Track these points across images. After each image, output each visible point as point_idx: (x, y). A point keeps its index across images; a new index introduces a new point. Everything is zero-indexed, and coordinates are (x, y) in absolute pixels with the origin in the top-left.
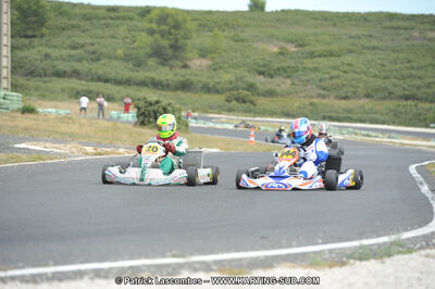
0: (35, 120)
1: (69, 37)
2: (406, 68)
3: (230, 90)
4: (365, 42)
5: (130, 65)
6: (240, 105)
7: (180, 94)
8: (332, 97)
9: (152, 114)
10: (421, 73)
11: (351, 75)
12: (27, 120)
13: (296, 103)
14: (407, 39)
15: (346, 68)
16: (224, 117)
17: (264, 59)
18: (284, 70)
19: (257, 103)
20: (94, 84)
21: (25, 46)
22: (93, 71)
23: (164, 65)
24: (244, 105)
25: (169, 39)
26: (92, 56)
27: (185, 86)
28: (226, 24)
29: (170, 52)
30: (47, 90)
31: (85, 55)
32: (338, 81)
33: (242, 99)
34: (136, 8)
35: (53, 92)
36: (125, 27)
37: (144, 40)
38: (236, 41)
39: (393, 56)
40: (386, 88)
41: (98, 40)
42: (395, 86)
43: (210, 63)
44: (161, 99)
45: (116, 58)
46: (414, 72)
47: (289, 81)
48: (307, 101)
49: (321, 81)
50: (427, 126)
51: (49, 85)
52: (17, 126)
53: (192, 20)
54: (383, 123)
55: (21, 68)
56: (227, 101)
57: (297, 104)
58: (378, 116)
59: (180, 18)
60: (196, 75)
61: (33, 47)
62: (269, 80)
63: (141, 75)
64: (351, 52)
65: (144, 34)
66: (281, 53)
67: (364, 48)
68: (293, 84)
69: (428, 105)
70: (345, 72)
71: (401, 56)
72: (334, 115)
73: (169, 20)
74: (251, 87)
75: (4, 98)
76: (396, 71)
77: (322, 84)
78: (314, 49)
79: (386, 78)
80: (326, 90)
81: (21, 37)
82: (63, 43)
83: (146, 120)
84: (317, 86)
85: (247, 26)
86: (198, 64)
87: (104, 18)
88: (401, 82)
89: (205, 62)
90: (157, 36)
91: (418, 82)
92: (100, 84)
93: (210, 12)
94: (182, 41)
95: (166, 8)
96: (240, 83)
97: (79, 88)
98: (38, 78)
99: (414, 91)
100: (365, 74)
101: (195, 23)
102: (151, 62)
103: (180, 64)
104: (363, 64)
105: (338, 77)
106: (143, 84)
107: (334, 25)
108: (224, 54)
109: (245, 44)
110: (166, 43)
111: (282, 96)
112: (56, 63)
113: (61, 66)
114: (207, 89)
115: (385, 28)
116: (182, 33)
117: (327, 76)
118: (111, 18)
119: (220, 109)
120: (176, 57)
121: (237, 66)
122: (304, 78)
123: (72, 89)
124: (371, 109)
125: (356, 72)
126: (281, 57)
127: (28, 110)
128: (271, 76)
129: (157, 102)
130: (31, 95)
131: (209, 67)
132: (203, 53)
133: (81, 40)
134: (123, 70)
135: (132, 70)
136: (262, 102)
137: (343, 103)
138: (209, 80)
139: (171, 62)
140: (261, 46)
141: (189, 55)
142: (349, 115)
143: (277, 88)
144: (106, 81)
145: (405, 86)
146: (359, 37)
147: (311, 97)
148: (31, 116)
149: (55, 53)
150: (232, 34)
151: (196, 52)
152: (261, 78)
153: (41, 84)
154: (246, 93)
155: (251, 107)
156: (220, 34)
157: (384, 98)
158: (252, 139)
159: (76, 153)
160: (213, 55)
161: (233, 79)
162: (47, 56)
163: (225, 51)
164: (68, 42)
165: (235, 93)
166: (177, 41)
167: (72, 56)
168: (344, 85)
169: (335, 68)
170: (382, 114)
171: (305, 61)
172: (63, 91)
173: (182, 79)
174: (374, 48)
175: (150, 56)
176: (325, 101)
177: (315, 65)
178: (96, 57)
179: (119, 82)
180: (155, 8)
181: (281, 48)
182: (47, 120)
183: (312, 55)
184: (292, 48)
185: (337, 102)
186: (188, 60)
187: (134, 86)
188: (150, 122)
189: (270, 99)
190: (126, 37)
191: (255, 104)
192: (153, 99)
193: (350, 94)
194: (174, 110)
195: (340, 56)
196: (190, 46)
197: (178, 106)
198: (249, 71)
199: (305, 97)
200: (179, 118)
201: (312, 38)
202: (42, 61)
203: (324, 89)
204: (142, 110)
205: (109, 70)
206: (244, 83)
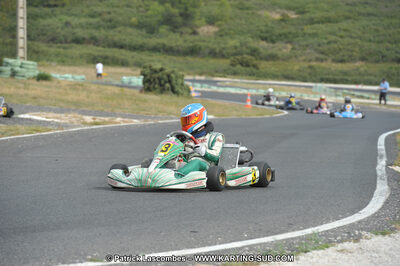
0: (47, 87)
1: (88, 6)
3: (235, 54)
4: (361, 9)
5: (144, 32)
6: (243, 69)
7: (190, 59)
8: (329, 60)
9: (157, 81)
11: (347, 40)
12: (39, 89)
13: (295, 66)
15: (342, 33)
16: (228, 80)
17: (267, 26)
18: (286, 36)
19: (260, 66)
20: (109, 49)
21: (47, 14)
22: (110, 37)
23: (174, 32)
24: (248, 69)
25: (180, 8)
26: (109, 24)
27: (193, 51)
29: (179, 20)
30: (66, 56)
31: (102, 23)
32: (335, 46)
33: (246, 64)
35: (72, 58)
37: (157, 9)
38: (241, 9)
39: (387, 21)
40: (380, 52)
41: (115, 9)
42: (388, 50)
43: (216, 29)
44: (165, 67)
45: (131, 25)
47: (289, 46)
48: (306, 65)
49: (319, 45)
51: (69, 51)
52: (27, 95)
55: (44, 35)
56: (232, 65)
57: (297, 67)
58: (372, 78)
60: (204, 41)
61: (55, 15)
62: (271, 45)
63: (153, 41)
64: (347, 18)
65: (156, 3)
66: (282, 20)
67: (359, 14)
68: (293, 49)
70: (341, 37)
71: (394, 21)
72: (331, 77)
74: (254, 52)
75: (21, 67)
76: (390, 35)
77: (320, 48)
78: (313, 16)
79: (381, 42)
80: (323, 55)
81: (45, 6)
82: (83, 12)
83: (152, 86)
84: (316, 50)
86: (206, 30)
88: (394, 46)
89: (213, 29)
90: (168, 5)
92: (116, 50)
94: (191, 9)
96: (244, 48)
97: (96, 54)
98: (59, 45)
100: (360, 38)
102: (163, 29)
103: (190, 31)
104: (359, 29)
105: (335, 42)
106: (155, 49)
108: (229, 21)
109: (250, 12)
110: (175, 11)
111: (284, 60)
113: (80, 33)
114: (213, 54)
117: (325, 41)
119: (225, 73)
120: (185, 25)
121: (242, 33)
122: (304, 43)
123: (90, 55)
124: (366, 71)
125: (351, 37)
126: (283, 23)
127: (42, 78)
128: (273, 42)
129: (162, 70)
130: (52, 61)
131: (215, 33)
132: (211, 21)
133: (99, 9)
134: (137, 37)
135: (146, 37)
136: (264, 65)
137: (340, 66)
138: (216, 46)
139: (181, 29)
140: (265, 13)
141: (197, 23)
142: (346, 77)
143: (279, 53)
144: (121, 47)
145: (398, 49)
147: (310, 61)
148: (44, 83)
149: (74, 21)
150: (237, 2)
151: (204, 19)
152: (264, 43)
153: (62, 50)
154: (250, 57)
155: (254, 70)
156: (227, 3)
157: (377, 62)
158: (249, 103)
159: (76, 123)
160: (220, 23)
161: (238, 44)
162: (67, 24)
163: (231, 18)
164: (86, 11)
165: (239, 57)
166: (186, 9)
167: (90, 24)
168: (340, 49)
169: (332, 34)
170: (375, 76)
171: (305, 27)
172: (81, 57)
173: (191, 45)
174: (369, 15)
175: (161, 23)
176: (323, 64)
177: (314, 31)
178: (112, 25)
179: (133, 48)
181: (283, 15)
182: (60, 87)
183: (312, 22)
184: (293, 15)
185: (334, 65)
186: (197, 27)
187: (147, 52)
188: (155, 88)
189: (271, 62)
190: (140, 6)
191: (258, 68)
192: (158, 66)
193: (345, 58)
194: (177, 77)
195: (337, 22)
196: (198, 14)
197: (181, 73)
198: (252, 37)
199: (304, 60)
200: (182, 84)
201: (311, 5)
202: (62, 28)
203: (322, 53)
204: (148, 77)
205: (124, 37)
206: (247, 48)
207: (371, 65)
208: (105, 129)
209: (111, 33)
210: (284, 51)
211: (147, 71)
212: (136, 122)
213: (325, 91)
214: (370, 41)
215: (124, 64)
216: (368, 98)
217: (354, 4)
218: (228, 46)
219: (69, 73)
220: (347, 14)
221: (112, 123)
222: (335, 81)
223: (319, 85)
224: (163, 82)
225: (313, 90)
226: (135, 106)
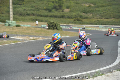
0: (19, 29)
1: (31, 4)
3: (75, 17)
5: (48, 11)
7: (62, 19)
8: (104, 18)
9: (52, 26)
11: (109, 12)
12: (17, 29)
13: (93, 20)
15: (107, 10)
17: (84, 8)
18: (90, 11)
19: (83, 21)
20: (38, 17)
21: (19, 7)
23: (57, 11)
24: (79, 22)
25: (58, 4)
26: (37, 9)
27: (62, 17)
29: (58, 7)
30: (25, 19)
31: (35, 9)
32: (105, 14)
33: (78, 20)
35: (27, 20)
38: (77, 4)
40: (119, 15)
41: (39, 5)
43: (69, 10)
45: (44, 10)
47: (91, 14)
48: (97, 20)
49: (101, 14)
51: (25, 18)
52: (13, 31)
55: (18, 13)
56: (74, 20)
57: (94, 21)
58: (117, 23)
60: (66, 14)
61: (21, 7)
62: (86, 14)
63: (51, 14)
65: (51, 3)
66: (89, 7)
67: (112, 4)
68: (93, 15)
70: (107, 11)
72: (104, 23)
74: (81, 16)
75: (11, 23)
77: (101, 15)
78: (98, 5)
79: (119, 12)
80: (102, 17)
81: (18, 4)
84: (99, 15)
89: (68, 10)
90: (55, 3)
92: (39, 17)
96: (78, 15)
97: (34, 18)
98: (23, 16)
100: (113, 11)
102: (54, 10)
103: (61, 11)
104: (112, 9)
105: (105, 13)
106: (51, 16)
108: (73, 7)
109: (79, 4)
111: (90, 18)
112: (27, 11)
113: (29, 12)
114: (69, 17)
116: (62, 2)
117: (102, 12)
119: (72, 23)
120: (60, 9)
121: (77, 11)
122: (96, 13)
123: (32, 19)
124: (115, 21)
125: (110, 11)
126: (89, 8)
127: (18, 26)
128: (87, 13)
129: (53, 23)
130: (20, 21)
131: (69, 11)
132: (68, 8)
133: (34, 5)
134: (46, 13)
135: (48, 13)
137: (107, 20)
138: (69, 15)
139: (59, 10)
140: (84, 5)
141: (64, 8)
142: (109, 23)
143: (88, 16)
144: (41, 16)
147: (98, 19)
149: (27, 9)
150: (75, 2)
151: (65, 7)
152: (84, 14)
153: (23, 17)
154: (80, 18)
155: (81, 22)
156: (72, 2)
157: (118, 18)
159: (28, 39)
160: (70, 8)
161: (76, 14)
162: (25, 10)
164: (30, 5)
165: (76, 18)
166: (60, 4)
167: (32, 9)
168: (107, 15)
169: (104, 10)
171: (96, 8)
172: (29, 19)
173: (62, 15)
174: (115, 4)
175: (53, 9)
176: (102, 20)
177: (99, 10)
178: (38, 9)
179: (45, 16)
181: (89, 5)
182: (23, 29)
183: (98, 7)
184: (92, 5)
185: (105, 19)
186: (64, 9)
187: (49, 17)
188: (51, 28)
189: (86, 19)
190: (47, 4)
191: (82, 21)
192: (52, 22)
193: (109, 17)
194: (58, 25)
195: (106, 7)
196: (64, 5)
197: (59, 23)
198: (80, 12)
199: (96, 18)
200: (59, 27)
201: (98, 2)
202: (23, 11)
203: (101, 16)
204: (49, 25)
205: (42, 13)
206: (79, 15)
207: (116, 19)
208: (36, 41)
209: (38, 12)
210: (90, 16)
211: (49, 23)
212: (46, 38)
213: (102, 27)
215: (42, 21)
216: (116, 29)
217: (111, 1)
218: (73, 15)
219: (26, 24)
220: (108, 4)
221: (38, 39)
222: (105, 25)
223: (101, 26)
224: (54, 26)
225: (99, 27)
226: (45, 34)
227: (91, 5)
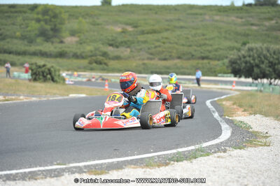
2: (202, 39)
3: (92, 56)
4: (177, 24)
5: (26, 42)
6: (98, 66)
7: (59, 60)
8: (156, 59)
9: (41, 74)
10: (211, 42)
11: (168, 45)
14: (202, 21)
15: (165, 40)
16: (88, 73)
17: (112, 36)
18: (125, 42)
19: (109, 64)
20: (2, 55)
22: (1, 47)
23: (47, 42)
24: (101, 66)
25: (50, 25)
27: (62, 55)
28: (87, 15)
29: (51, 33)
32: (160, 49)
33: (99, 62)
34: (28, 5)
36: (21, 18)
37: (34, 26)
38: (93, 25)
39: (194, 32)
40: (190, 53)
42: (195, 51)
43: (77, 39)
44: (47, 63)
45: (16, 38)
46: (207, 42)
47: (129, 50)
48: (141, 62)
50: (216, 76)
53: (65, 12)
54: (189, 74)
56: (90, 63)
57: (134, 64)
58: (186, 70)
59: (57, 11)
60: (69, 47)
62: (116, 49)
63: (33, 48)
64: (167, 30)
65: (33, 22)
66: (123, 32)
67: (175, 27)
68: (131, 51)
69: (216, 62)
70: (164, 43)
71: (199, 31)
72: (158, 70)
73: (50, 13)
74: (105, 54)
76: (196, 41)
78: (144, 29)
79: (190, 46)
80: (152, 55)
83: (37, 77)
84: (147, 52)
85: (100, 15)
86: (70, 40)
87: (7, 12)
88: (199, 48)
89: (75, 39)
90: (42, 23)
91: (210, 48)
92: (6, 55)
93: (76, 7)
94: (58, 26)
95: (47, 5)
96: (97, 52)
99: (207, 54)
100: (176, 43)
101: (67, 14)
102: (39, 40)
103: (58, 40)
104: (175, 37)
105: (160, 46)
106: (34, 54)
107: (156, 13)
108: (86, 33)
109: (100, 26)
110: (48, 27)
111: (125, 59)
114: (76, 56)
115: (188, 14)
116: (59, 21)
117: (153, 46)
118: (11, 12)
119: (85, 69)
120: (55, 36)
121: (95, 41)
122: (139, 47)
124: (181, 66)
125: (170, 43)
126: (123, 34)
128: (117, 47)
129: (44, 66)
131: (77, 42)
132: (73, 33)
134: (20, 45)
135: (27, 46)
136: (112, 63)
137: (164, 63)
138: (77, 51)
139: (52, 40)
140: (111, 27)
141: (64, 35)
143: (121, 54)
144: (10, 53)
145: (202, 51)
146: (171, 21)
147: (143, 59)
150: (91, 21)
151: (67, 33)
152: (111, 48)
154: (101, 58)
155: (105, 67)
156: (84, 21)
157: (189, 59)
158: (107, 87)
160: (79, 34)
161: (93, 49)
163: (87, 31)
165: (94, 58)
166: (55, 25)
168: (163, 51)
169: (158, 41)
170: (188, 69)
171: (139, 37)
173: (60, 50)
174: (182, 27)
175: (38, 36)
176: (152, 62)
177: (145, 39)
178: (2, 37)
179: (18, 53)
180: (40, 5)
181: (123, 29)
183: (143, 33)
184: (130, 29)
185: (160, 62)
186: (63, 38)
187: (29, 56)
188: (40, 79)
189: (117, 61)
190: (22, 24)
191: (107, 65)
192: (41, 63)
193: (167, 57)
194: (55, 71)
195: (159, 32)
196: (64, 29)
197: (58, 68)
198: (103, 44)
199: (139, 59)
200: (59, 75)
201: (142, 22)
203: (151, 54)
204: (35, 71)
205: (11, 46)
206: (100, 51)
207: (184, 62)
212: (34, 99)
214: (183, 45)
218: (86, 50)
220: (167, 27)
224: (45, 74)
226: (29, 90)
227: (126, 30)
